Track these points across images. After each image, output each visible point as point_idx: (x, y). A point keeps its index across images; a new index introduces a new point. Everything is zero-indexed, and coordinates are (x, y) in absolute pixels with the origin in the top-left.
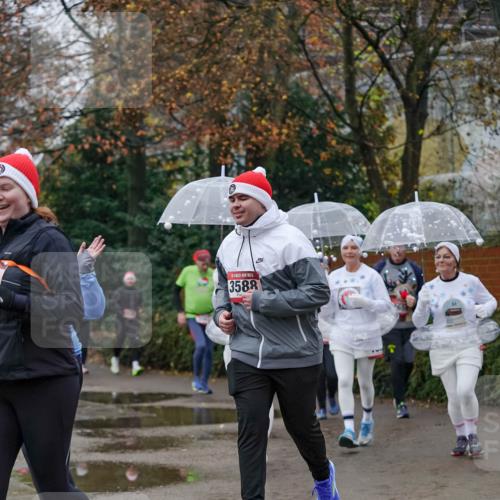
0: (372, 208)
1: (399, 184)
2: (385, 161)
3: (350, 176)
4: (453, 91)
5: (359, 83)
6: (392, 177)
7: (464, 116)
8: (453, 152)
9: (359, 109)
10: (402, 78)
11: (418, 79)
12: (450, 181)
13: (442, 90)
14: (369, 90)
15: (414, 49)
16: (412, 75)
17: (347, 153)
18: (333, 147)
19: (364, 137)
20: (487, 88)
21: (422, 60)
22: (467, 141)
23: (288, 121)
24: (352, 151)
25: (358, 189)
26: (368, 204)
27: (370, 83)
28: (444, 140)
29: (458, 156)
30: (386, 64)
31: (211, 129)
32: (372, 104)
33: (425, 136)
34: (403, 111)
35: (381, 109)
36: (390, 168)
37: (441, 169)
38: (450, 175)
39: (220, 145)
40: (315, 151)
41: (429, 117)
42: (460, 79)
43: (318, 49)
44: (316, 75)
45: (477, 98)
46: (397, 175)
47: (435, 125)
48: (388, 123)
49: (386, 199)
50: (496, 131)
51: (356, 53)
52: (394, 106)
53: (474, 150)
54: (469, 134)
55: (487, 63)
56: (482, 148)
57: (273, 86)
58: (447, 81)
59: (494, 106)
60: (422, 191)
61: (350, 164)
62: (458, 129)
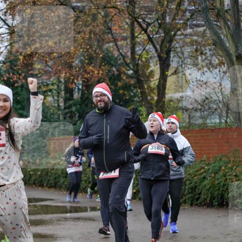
0: (142, 110)
1: (156, 98)
2: (149, 87)
3: (132, 94)
4: (183, 53)
5: (137, 49)
6: (152, 95)
7: (188, 66)
8: (182, 83)
9: (137, 62)
10: (158, 47)
11: (166, 47)
12: (180, 97)
13: (177, 53)
14: (142, 53)
15: (164, 32)
16: (163, 45)
17: (131, 83)
18: (124, 80)
19: (139, 75)
20: (199, 52)
21: (168, 38)
22: (189, 77)
23: (102, 67)
24: (133, 82)
25: (136, 100)
26: (141, 108)
27: (142, 49)
28: (178, 77)
29: (185, 85)
30: (150, 40)
31: (65, 70)
32: (144, 59)
33: (169, 75)
34: (158, 63)
35: (148, 62)
36: (152, 90)
37: (176, 91)
38: (181, 94)
39: (69, 78)
40: (116, 82)
41: (171, 66)
42: (186, 47)
43: (118, 32)
44: (116, 45)
45: (194, 57)
46: (155, 94)
47: (174, 70)
48: (151, 69)
49: (149, 106)
50: (203, 73)
51: (136, 34)
52: (154, 60)
53: (193, 82)
54: (190, 74)
55: (200, 40)
56: (196, 81)
57: (96, 50)
58: (180, 49)
59: (203, 61)
60: (167, 101)
61: (132, 88)
62: (185, 72)
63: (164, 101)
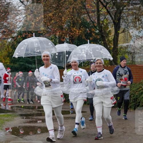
1: (112, 46)
2: (108, 40)
4: (128, 20)
5: (101, 18)
6: (110, 45)
7: (131, 27)
9: (101, 25)
10: (113, 16)
11: (118, 16)
12: (127, 46)
13: (124, 20)
14: (104, 20)
15: (117, 8)
16: (116, 15)
17: (98, 38)
18: (94, 36)
19: (102, 33)
20: (137, 19)
21: (119, 11)
22: (132, 34)
23: (81, 29)
24: (99, 37)
27: (104, 18)
28: (125, 34)
29: (129, 38)
30: (108, 12)
31: (59, 31)
32: (105, 24)
33: (120, 33)
34: (114, 25)
35: (107, 25)
36: (110, 42)
37: (124, 42)
38: (127, 44)
39: (62, 35)
40: (89, 37)
41: (121, 27)
42: (130, 17)
43: (89, 8)
44: (89, 15)
45: (134, 22)
46: (112, 44)
47: (123, 30)
48: (109, 29)
50: (140, 31)
51: (100, 9)
52: (111, 24)
53: (134, 37)
54: (132, 32)
55: (137, 12)
56: (136, 36)
57: (77, 19)
58: (126, 17)
59: (139, 24)
60: (119, 48)
61: (98, 41)
62: (129, 31)
63: (117, 48)
